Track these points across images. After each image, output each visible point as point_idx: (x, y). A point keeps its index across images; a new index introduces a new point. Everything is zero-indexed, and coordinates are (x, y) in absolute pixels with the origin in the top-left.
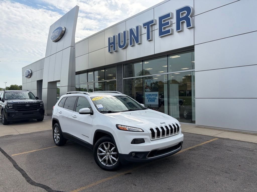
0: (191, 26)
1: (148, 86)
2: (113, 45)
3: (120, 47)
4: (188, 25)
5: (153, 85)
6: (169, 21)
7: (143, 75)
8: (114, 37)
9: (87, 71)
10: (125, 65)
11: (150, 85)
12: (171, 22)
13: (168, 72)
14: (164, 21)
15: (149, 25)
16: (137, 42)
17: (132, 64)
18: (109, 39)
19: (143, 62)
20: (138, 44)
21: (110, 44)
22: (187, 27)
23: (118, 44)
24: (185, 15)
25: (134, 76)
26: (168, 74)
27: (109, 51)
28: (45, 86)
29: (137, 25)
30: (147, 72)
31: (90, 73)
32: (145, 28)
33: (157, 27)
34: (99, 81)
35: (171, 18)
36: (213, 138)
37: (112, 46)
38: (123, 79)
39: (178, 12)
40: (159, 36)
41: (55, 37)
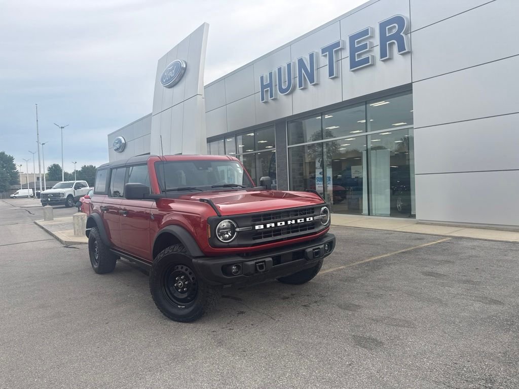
0: (405, 50)
2: (269, 88)
3: (282, 91)
4: (401, 48)
6: (368, 42)
7: (322, 139)
8: (271, 74)
9: (224, 137)
10: (291, 122)
12: (371, 43)
13: (366, 132)
14: (358, 43)
15: (332, 51)
16: (312, 81)
17: (303, 121)
18: (262, 78)
19: (323, 116)
20: (313, 85)
21: (263, 87)
22: (399, 52)
23: (278, 86)
24: (394, 31)
25: (306, 142)
26: (367, 135)
27: (263, 99)
29: (311, 52)
30: (330, 134)
31: (228, 140)
32: (325, 56)
33: (346, 53)
34: (243, 152)
35: (371, 37)
36: (442, 239)
37: (268, 91)
38: (287, 147)
39: (383, 26)
40: (351, 69)
41: (169, 80)
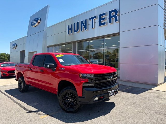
0: (118, 21)
1: (92, 56)
3: (75, 31)
4: (116, 20)
5: (95, 55)
7: (89, 49)
8: (71, 25)
10: (78, 43)
11: (93, 55)
12: (106, 18)
16: (86, 29)
17: (83, 42)
18: (68, 26)
19: (89, 41)
21: (69, 29)
23: (74, 29)
24: (114, 14)
25: (83, 50)
26: (104, 49)
27: (68, 34)
28: (27, 54)
29: (86, 19)
31: (55, 47)
32: (91, 21)
33: (98, 20)
34: (61, 52)
35: (106, 16)
36: (129, 87)
37: (70, 31)
38: (77, 51)
39: (110, 12)
40: (99, 26)
41: (34, 24)
